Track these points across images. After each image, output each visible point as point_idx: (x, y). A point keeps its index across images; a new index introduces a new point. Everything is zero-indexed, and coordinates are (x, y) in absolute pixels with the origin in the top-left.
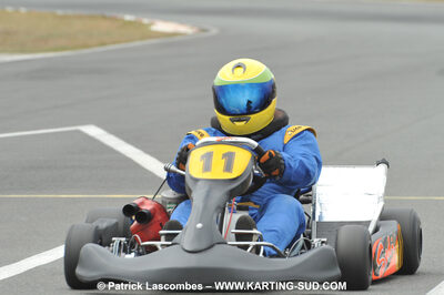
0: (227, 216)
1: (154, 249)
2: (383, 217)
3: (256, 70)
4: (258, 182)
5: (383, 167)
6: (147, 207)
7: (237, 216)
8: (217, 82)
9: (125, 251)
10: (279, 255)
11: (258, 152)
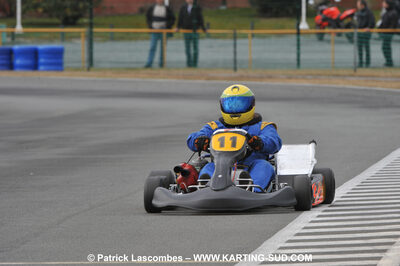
0: (233, 172)
1: (195, 189)
2: (314, 172)
3: (243, 90)
4: (249, 153)
5: (312, 145)
6: (186, 168)
7: (239, 172)
8: (222, 96)
9: (177, 192)
10: (263, 192)
11: (248, 137)
